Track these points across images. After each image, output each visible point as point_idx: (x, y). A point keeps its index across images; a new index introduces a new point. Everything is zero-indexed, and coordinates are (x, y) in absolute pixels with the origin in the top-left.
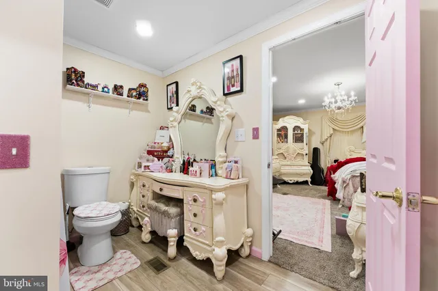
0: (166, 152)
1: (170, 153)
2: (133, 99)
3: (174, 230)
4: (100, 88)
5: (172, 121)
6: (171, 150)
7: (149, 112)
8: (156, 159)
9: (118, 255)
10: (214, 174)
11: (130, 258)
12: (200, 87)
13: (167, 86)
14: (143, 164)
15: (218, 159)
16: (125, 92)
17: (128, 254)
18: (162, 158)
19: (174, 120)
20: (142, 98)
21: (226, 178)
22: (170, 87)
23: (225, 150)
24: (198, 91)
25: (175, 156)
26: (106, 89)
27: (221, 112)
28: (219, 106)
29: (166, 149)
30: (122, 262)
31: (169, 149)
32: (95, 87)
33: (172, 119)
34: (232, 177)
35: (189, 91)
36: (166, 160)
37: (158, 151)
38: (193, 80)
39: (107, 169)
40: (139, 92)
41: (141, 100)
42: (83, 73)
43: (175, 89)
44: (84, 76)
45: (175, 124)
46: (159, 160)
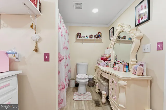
0: (108, 58)
1: (109, 59)
2: (96, 39)
3: (105, 92)
4: (85, 37)
5: (110, 45)
6: (110, 57)
7: (102, 42)
8: (104, 61)
9: (87, 93)
10: (127, 70)
11: (90, 96)
12: (122, 26)
13: (110, 30)
14: (98, 63)
15: (130, 63)
16: (93, 37)
17: (90, 94)
18: (106, 61)
19: (112, 45)
20: (99, 37)
21: (133, 74)
22: (111, 31)
23: (136, 57)
24: (121, 28)
25: (112, 60)
26: (87, 37)
27: (133, 36)
28: (131, 33)
29: (108, 57)
30: (87, 96)
31: (109, 57)
32: (84, 37)
33: (110, 44)
34: (136, 74)
35: (117, 30)
36: (107, 62)
37: (105, 58)
38: (118, 24)
39: (86, 63)
40: (98, 35)
41: (99, 38)
42: (81, 33)
43: (112, 31)
44: (81, 35)
45: (112, 46)
46: (105, 62)
